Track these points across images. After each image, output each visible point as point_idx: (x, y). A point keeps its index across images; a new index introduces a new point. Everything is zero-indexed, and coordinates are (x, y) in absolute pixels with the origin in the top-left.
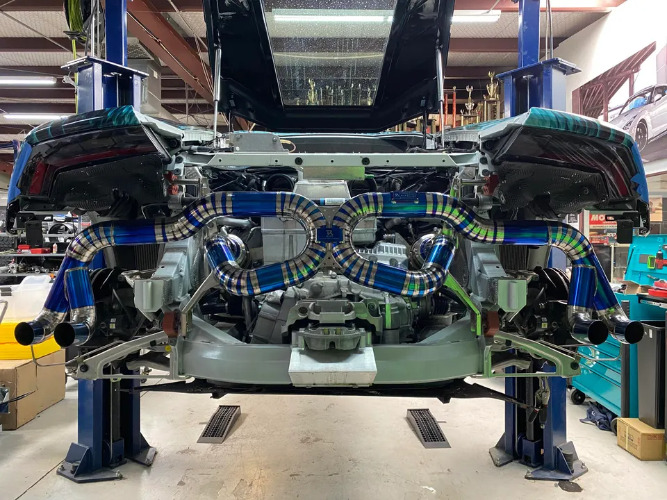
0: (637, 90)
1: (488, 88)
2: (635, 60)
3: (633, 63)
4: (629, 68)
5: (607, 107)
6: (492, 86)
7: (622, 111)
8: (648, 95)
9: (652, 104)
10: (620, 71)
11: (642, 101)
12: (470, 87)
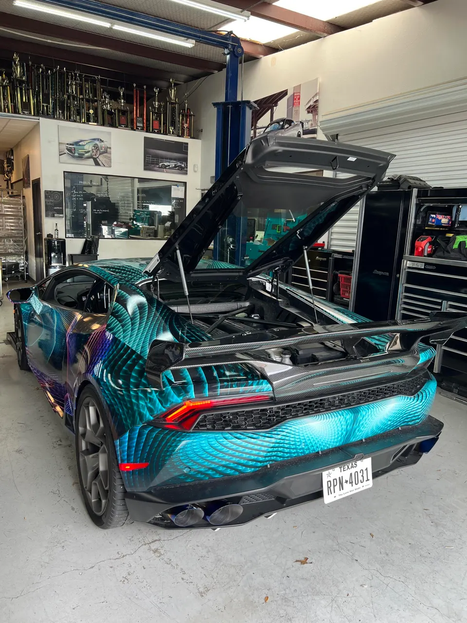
0: (275, 119)
1: (170, 92)
2: (276, 98)
3: (273, 100)
4: (271, 102)
5: (256, 126)
6: (173, 91)
7: (266, 130)
8: (281, 123)
9: (283, 130)
10: (265, 103)
11: (278, 126)
12: (157, 89)
